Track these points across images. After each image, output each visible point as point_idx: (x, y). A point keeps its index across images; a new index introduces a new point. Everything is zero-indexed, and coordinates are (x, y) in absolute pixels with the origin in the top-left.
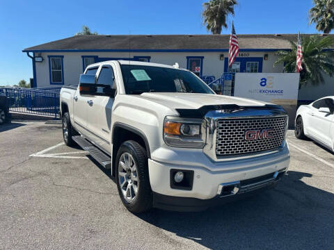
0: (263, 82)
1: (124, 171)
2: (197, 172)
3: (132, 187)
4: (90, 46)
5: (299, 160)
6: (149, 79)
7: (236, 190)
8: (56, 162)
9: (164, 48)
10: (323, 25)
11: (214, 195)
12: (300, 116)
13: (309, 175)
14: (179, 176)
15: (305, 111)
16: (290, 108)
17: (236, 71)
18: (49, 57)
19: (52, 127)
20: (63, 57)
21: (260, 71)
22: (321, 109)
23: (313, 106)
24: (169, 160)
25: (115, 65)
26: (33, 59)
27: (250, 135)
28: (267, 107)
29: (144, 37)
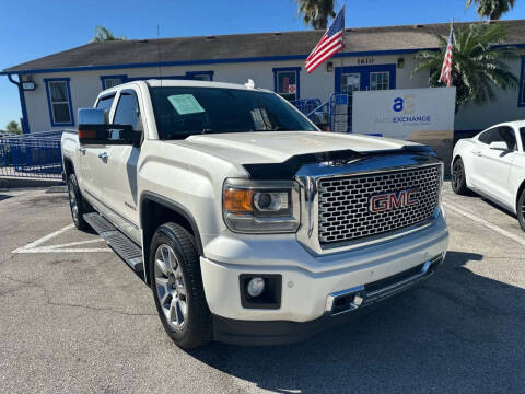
0: (399, 105)
1: (164, 277)
2: (287, 277)
3: (178, 304)
4: (113, 60)
5: (460, 231)
6: (202, 110)
7: (358, 301)
8: (56, 261)
9: (235, 57)
10: (489, 7)
11: (321, 313)
12: (458, 157)
13: (478, 257)
14: (257, 286)
15: (467, 149)
16: (443, 145)
17: (353, 89)
18: (46, 80)
19: (57, 198)
20: (68, 79)
21: (393, 86)
22: (494, 144)
23: (480, 139)
24: (235, 258)
25: (140, 89)
26: (20, 85)
27: (377, 203)
28: (406, 150)
29: (202, 39)
